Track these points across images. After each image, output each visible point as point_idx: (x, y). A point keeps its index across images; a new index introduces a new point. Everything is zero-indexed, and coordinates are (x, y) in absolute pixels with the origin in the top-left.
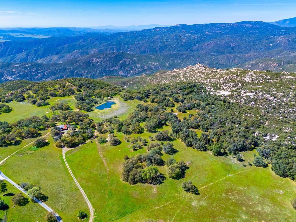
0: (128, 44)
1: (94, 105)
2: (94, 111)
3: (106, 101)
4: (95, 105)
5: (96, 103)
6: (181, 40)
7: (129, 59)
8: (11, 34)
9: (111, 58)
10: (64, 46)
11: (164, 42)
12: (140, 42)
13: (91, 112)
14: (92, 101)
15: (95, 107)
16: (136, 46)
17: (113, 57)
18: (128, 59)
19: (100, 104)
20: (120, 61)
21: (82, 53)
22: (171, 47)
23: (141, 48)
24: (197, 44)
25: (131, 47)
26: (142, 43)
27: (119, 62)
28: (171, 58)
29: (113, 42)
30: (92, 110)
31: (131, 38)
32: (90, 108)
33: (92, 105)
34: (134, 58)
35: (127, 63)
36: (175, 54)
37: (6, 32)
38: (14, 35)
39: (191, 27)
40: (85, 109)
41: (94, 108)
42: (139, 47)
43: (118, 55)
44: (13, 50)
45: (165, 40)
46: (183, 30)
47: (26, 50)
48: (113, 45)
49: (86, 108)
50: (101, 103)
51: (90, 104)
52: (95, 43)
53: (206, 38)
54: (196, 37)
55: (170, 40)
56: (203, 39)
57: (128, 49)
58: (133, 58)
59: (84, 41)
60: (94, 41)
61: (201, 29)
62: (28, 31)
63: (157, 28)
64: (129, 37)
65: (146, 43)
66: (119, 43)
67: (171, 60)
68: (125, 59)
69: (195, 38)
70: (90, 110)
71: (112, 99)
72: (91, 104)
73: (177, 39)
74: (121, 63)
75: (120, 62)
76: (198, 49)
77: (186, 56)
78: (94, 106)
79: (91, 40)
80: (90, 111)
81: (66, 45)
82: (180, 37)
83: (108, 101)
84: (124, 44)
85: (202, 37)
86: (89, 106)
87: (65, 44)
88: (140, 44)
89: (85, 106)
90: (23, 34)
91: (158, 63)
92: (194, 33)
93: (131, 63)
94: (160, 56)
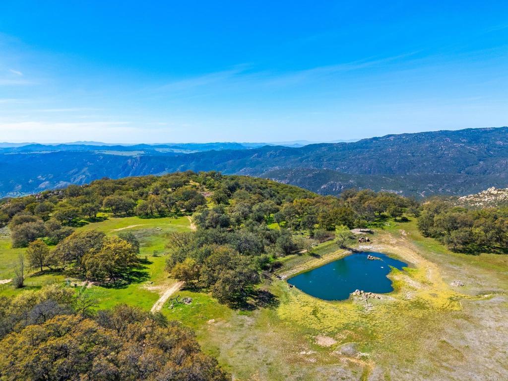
0: (336, 160)
1: (281, 259)
2: (282, 311)
3: (344, 247)
4: (288, 264)
5: (290, 249)
6: (443, 154)
7: (341, 181)
8: (157, 150)
9: (305, 178)
10: (226, 163)
11: (407, 157)
12: (360, 157)
13: (261, 312)
14: (268, 237)
15: (284, 276)
16: (351, 163)
17: (310, 178)
18: (337, 181)
19: (316, 263)
20: (322, 185)
21: (254, 173)
22: (423, 166)
23: (362, 166)
24: (481, 162)
25: (342, 165)
26: (363, 158)
27: (320, 187)
28: (430, 183)
29: (308, 157)
30: (269, 300)
31: (341, 151)
32: (257, 282)
33: (267, 260)
34: (351, 181)
35: (336, 188)
36: (436, 176)
37: (152, 147)
38: (161, 150)
39: (460, 132)
40: (218, 284)
41: (278, 284)
42: (357, 165)
43: (319, 174)
44: (152, 168)
45: (409, 153)
46: (445, 137)
47: (169, 168)
48: (307, 161)
49: (226, 281)
50: (317, 256)
51: (257, 253)
52: (277, 159)
53: (498, 151)
54: (476, 148)
55: (420, 153)
56: (492, 153)
57: (337, 167)
58: (347, 181)
59: (259, 156)
60: (275, 156)
61: (484, 135)
62: (181, 147)
63: (389, 136)
64: (337, 150)
65: (370, 158)
66: (319, 158)
67: (430, 188)
68: (332, 182)
69: (474, 151)
70: (252, 293)
71: (374, 239)
72: (263, 256)
73: (435, 152)
74: (324, 188)
75: (322, 187)
76: (486, 171)
77: (463, 181)
78: (278, 265)
79: (271, 154)
80: (250, 301)
81: (230, 161)
82: (442, 149)
83: (353, 247)
84: (329, 160)
85: (490, 150)
86: (247, 263)
87: (228, 161)
88: (359, 159)
89: (225, 262)
90: (173, 150)
91: (401, 192)
92: (470, 142)
93: (343, 188)
94: (405, 179)
